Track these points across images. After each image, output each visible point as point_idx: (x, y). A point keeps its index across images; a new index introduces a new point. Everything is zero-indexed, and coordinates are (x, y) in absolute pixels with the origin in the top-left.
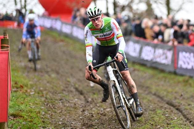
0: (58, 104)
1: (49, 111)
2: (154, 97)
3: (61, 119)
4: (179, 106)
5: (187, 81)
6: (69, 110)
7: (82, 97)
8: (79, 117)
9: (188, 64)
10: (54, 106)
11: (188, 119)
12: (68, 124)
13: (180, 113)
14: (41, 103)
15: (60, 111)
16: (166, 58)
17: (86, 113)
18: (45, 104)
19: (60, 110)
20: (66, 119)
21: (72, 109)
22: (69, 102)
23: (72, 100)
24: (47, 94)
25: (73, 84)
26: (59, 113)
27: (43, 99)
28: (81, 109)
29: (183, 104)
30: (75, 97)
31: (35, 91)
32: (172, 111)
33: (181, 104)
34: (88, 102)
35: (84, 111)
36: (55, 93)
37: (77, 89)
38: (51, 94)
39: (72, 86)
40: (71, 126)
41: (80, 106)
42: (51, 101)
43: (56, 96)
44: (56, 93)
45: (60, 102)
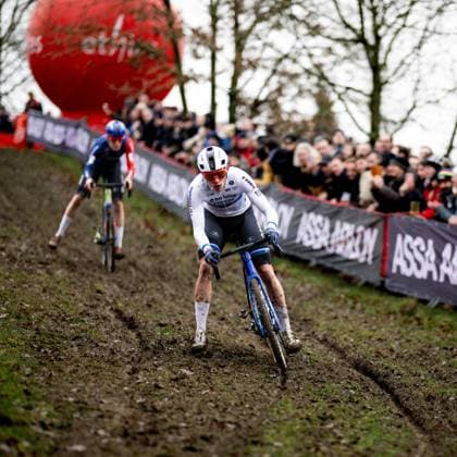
0: (69, 349)
1: (45, 365)
2: (322, 347)
3: (75, 390)
4: (386, 376)
5: (411, 313)
6: (95, 367)
7: (132, 335)
8: (122, 386)
9: (419, 266)
10: (56, 353)
11: (407, 412)
12: (91, 402)
13: (388, 396)
14: (23, 343)
15: (72, 368)
16: (361, 247)
17: (141, 377)
18: (36, 346)
19: (72, 364)
20: (88, 390)
21: (103, 365)
22: (97, 345)
23: (105, 342)
24: (40, 321)
25: (111, 301)
26: (70, 372)
27: (30, 333)
28: (129, 367)
29: (396, 372)
30: (114, 334)
31: (9, 312)
32: (366, 389)
33: (393, 371)
34: (147, 348)
35: (135, 371)
36: (62, 318)
37: (119, 313)
38: (51, 323)
39: (108, 303)
40: (99, 410)
41: (126, 360)
42: (51, 339)
43: (63, 327)
44: (64, 320)
45: (73, 343)
